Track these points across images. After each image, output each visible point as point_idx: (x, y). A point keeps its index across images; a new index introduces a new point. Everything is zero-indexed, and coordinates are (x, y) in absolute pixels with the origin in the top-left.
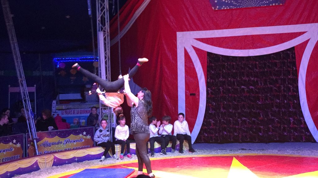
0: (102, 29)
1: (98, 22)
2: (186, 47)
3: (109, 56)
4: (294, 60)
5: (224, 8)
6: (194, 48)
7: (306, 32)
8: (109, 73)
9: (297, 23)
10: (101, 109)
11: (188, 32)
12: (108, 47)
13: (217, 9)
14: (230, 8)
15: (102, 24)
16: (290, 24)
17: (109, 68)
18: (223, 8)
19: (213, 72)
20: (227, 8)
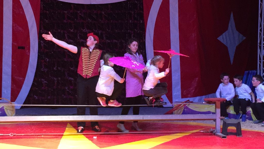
4: (142, 12)
19: (47, 21)
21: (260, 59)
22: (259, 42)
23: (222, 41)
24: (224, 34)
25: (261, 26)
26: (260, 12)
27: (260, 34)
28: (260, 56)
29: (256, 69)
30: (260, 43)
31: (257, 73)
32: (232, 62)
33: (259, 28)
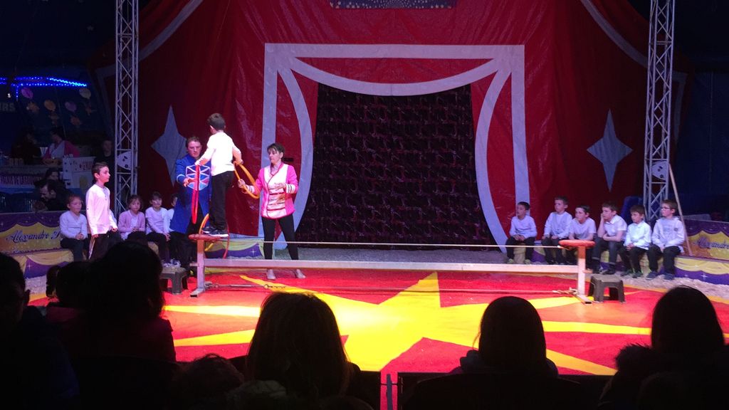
0: (124, 25)
1: (117, 11)
2: (279, 71)
3: (137, 78)
5: (351, 6)
6: (297, 75)
7: (490, 60)
8: (135, 110)
9: (476, 42)
10: (118, 175)
11: (285, 45)
12: (135, 61)
13: (337, 7)
14: (361, 6)
15: (125, 16)
16: (465, 44)
17: (135, 101)
18: (348, 7)
20: (356, 6)
21: (648, 181)
22: (646, 154)
23: (594, 154)
24: (596, 144)
25: (649, 130)
26: (648, 109)
27: (648, 141)
28: (647, 175)
29: (642, 197)
30: (648, 157)
31: (642, 201)
32: (610, 187)
33: (646, 132)
